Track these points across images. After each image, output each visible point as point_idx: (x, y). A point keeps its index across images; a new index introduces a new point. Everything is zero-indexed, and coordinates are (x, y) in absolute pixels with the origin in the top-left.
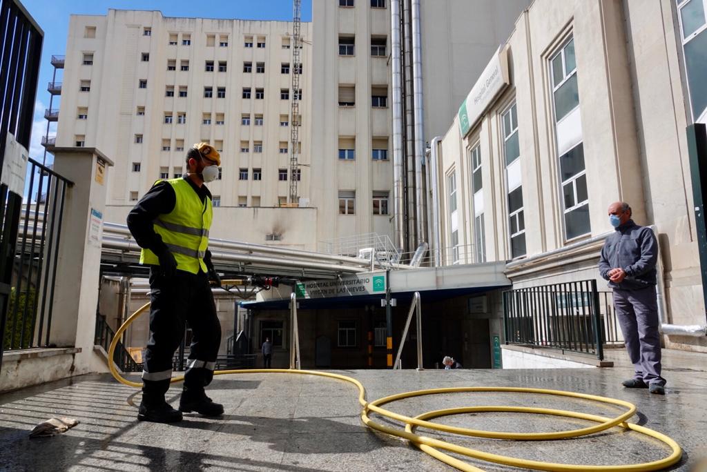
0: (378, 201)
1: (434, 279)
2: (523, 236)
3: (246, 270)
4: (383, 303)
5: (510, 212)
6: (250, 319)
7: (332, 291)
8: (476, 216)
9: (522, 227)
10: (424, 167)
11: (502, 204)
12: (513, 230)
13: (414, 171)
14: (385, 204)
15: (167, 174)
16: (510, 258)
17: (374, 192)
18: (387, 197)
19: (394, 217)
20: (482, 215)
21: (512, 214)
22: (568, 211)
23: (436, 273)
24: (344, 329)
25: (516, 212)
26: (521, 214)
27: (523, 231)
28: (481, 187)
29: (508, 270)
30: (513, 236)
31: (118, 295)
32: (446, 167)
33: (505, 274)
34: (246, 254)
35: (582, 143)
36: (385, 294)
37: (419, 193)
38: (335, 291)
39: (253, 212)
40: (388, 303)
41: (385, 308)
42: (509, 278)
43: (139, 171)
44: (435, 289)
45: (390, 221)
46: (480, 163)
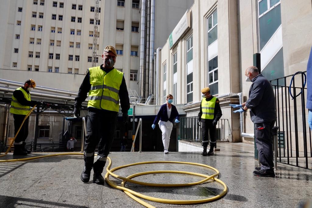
0: (133, 74)
1: (154, 110)
2: (192, 93)
3: (68, 104)
4: (132, 120)
5: (188, 83)
6: (71, 125)
8: (174, 84)
9: (192, 90)
10: (153, 60)
11: (184, 79)
12: (188, 91)
13: (149, 62)
14: (136, 76)
15: (32, 55)
16: (186, 103)
17: (131, 70)
18: (137, 73)
19: (139, 82)
20: (176, 83)
21: (188, 84)
22: (210, 84)
23: (155, 108)
25: (190, 84)
26: (192, 84)
27: (192, 92)
28: (176, 71)
29: (185, 108)
30: (188, 93)
31: (4, 113)
32: (162, 62)
33: (184, 109)
34: (68, 96)
35: (217, 56)
36: (133, 116)
37: (151, 72)
39: (74, 76)
40: (134, 120)
41: (132, 122)
42: (185, 111)
43: (18, 52)
44: (154, 115)
45: (137, 84)
46: (177, 61)
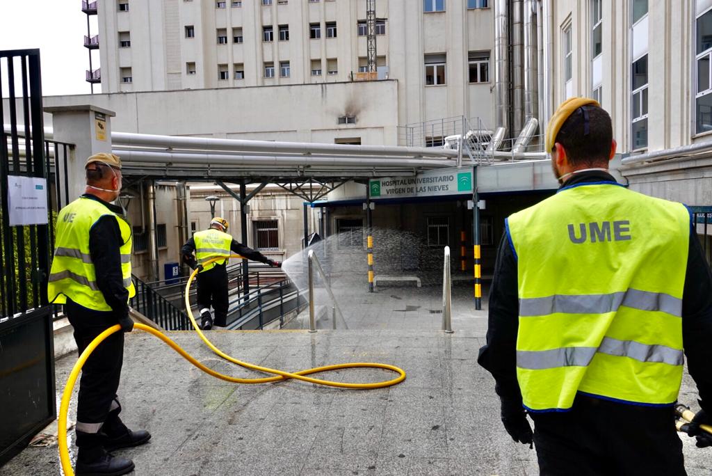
0: (476, 65)
1: (531, 176)
2: (646, 120)
3: (305, 174)
4: (470, 205)
5: (634, 88)
6: (325, 217)
7: (411, 190)
8: (594, 89)
9: (645, 111)
10: (534, 15)
11: (624, 75)
12: (635, 114)
13: (522, 23)
14: (484, 69)
15: (226, 38)
16: (629, 149)
17: (470, 53)
18: (488, 58)
19: (495, 86)
20: (601, 88)
21: (635, 91)
22: (700, 95)
23: (533, 169)
24: (435, 226)
25: (639, 90)
26: (645, 92)
27: (647, 116)
29: (624, 167)
30: (634, 121)
31: (176, 201)
32: (560, 19)
33: (620, 171)
34: (304, 156)
36: (472, 195)
37: (527, 52)
38: (415, 190)
39: (320, 89)
40: (475, 205)
41: (472, 211)
42: (625, 177)
43: (193, 36)
44: (532, 189)
45: (491, 90)
46: (601, 18)
